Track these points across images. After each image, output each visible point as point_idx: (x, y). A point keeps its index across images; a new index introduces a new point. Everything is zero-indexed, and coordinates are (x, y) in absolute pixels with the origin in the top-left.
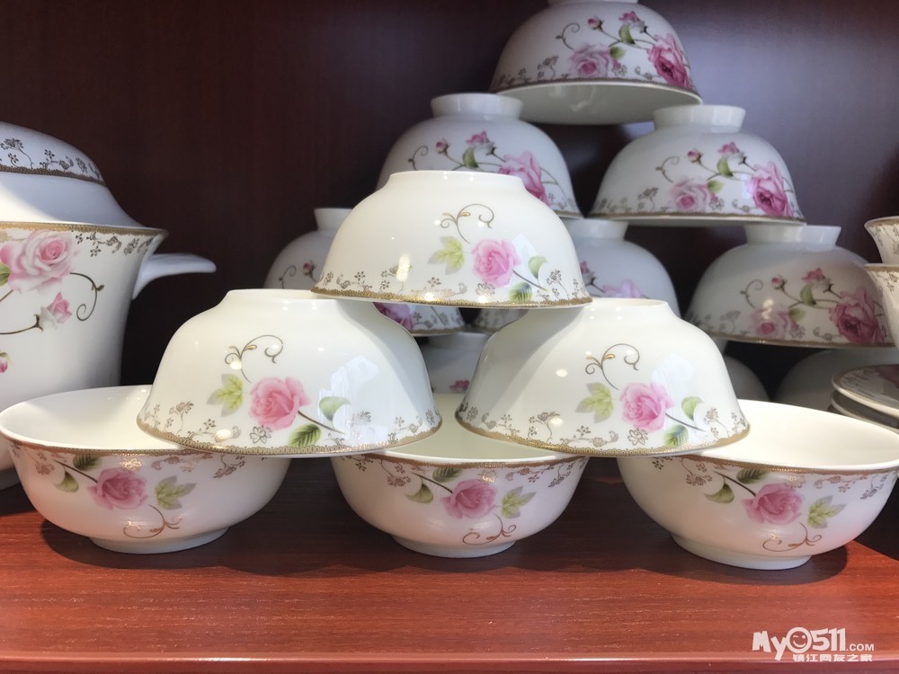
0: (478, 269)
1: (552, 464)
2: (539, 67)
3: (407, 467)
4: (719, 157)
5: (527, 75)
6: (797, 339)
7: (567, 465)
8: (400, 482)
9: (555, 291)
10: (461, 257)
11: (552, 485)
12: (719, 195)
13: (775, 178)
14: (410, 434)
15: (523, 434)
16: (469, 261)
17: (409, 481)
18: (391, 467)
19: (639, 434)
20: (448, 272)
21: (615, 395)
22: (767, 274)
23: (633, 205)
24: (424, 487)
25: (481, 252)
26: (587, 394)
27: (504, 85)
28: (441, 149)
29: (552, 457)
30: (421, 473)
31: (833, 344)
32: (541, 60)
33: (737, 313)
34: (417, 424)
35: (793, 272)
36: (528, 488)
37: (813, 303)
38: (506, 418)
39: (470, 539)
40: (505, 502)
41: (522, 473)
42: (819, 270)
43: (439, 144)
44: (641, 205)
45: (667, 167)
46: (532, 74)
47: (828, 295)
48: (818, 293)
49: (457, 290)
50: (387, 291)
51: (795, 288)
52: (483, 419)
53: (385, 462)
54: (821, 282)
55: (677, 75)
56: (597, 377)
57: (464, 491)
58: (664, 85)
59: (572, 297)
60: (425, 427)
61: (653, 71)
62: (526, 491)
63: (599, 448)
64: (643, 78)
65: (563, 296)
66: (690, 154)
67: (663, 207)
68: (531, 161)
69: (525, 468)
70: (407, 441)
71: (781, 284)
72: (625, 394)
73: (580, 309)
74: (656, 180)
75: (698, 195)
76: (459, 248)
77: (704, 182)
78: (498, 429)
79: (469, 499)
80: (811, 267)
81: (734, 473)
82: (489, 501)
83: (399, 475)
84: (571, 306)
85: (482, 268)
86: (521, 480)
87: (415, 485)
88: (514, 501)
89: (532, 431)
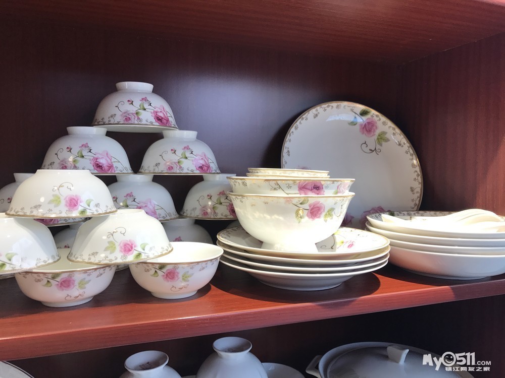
0: (66, 205)
1: (96, 269)
2: (109, 118)
3: (41, 275)
4: (182, 151)
5: (105, 120)
6: (215, 217)
7: (102, 269)
8: (39, 281)
9: (97, 211)
10: (60, 201)
11: (98, 277)
12: (182, 166)
13: (204, 159)
14: (43, 264)
15: (86, 261)
16: (63, 203)
17: (43, 280)
18: (36, 275)
19: (125, 257)
20: (55, 207)
21: (117, 244)
22: (205, 193)
23: (152, 169)
24: (48, 281)
25: (67, 199)
26: (108, 245)
27: (96, 123)
28: (68, 150)
29: (95, 267)
30: (46, 276)
31: (228, 218)
32: (110, 115)
33: (196, 208)
34: (47, 260)
35: (214, 192)
36: (88, 278)
37: (221, 204)
38: (81, 255)
39: (68, 298)
40: (79, 284)
41: (84, 273)
42: (224, 191)
43: (68, 148)
44: (154, 170)
45: (164, 155)
46: (106, 121)
47: (226, 201)
48: (223, 200)
49: (59, 213)
50: (32, 214)
51: (215, 198)
52: (74, 257)
53: (33, 274)
54: (224, 196)
55: (164, 121)
56: (111, 239)
57: (63, 281)
58: (159, 126)
59: (104, 212)
60: (51, 261)
61: (154, 121)
62: (86, 280)
63: (110, 263)
64: (149, 124)
65: (100, 212)
66: (172, 150)
67: (163, 170)
68: (107, 154)
69: (85, 271)
70: (43, 266)
71: (210, 197)
72: (120, 244)
73: (108, 216)
74: (160, 160)
75: (175, 166)
76: (59, 198)
77: (177, 161)
78: (79, 260)
79: (66, 283)
80: (221, 190)
81: (157, 266)
82: (73, 284)
83: (39, 278)
84: (103, 215)
85: (68, 205)
86: (85, 276)
87: (45, 281)
88: (82, 284)
89: (89, 259)
